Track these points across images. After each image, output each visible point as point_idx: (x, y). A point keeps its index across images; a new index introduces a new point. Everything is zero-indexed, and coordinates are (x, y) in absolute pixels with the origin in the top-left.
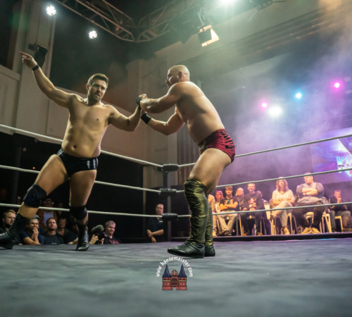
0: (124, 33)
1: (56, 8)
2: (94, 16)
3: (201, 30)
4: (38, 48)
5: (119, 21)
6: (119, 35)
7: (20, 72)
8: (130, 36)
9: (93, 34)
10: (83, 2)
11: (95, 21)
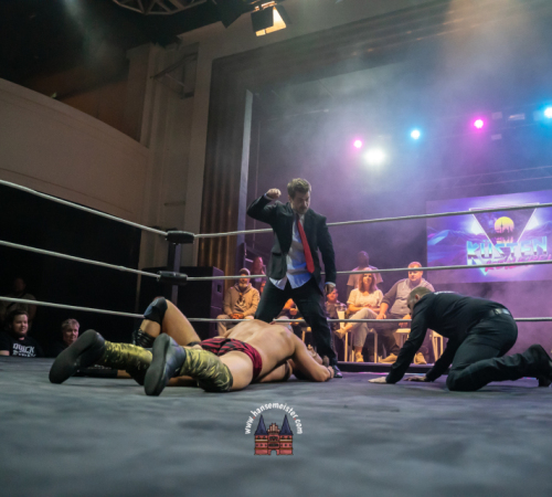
3: (257, 8)
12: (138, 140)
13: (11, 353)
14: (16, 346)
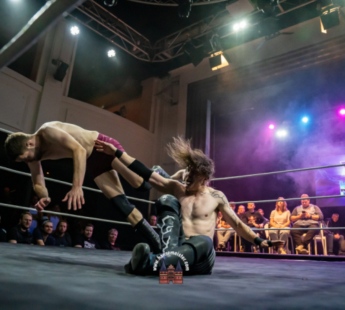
0: (141, 53)
1: (80, 29)
2: (114, 36)
3: (212, 56)
4: (61, 63)
5: (137, 41)
6: (136, 55)
7: (42, 84)
8: (146, 55)
9: (111, 53)
10: (105, 23)
11: (114, 41)
12: (148, 129)
13: (83, 246)
14: (86, 243)
